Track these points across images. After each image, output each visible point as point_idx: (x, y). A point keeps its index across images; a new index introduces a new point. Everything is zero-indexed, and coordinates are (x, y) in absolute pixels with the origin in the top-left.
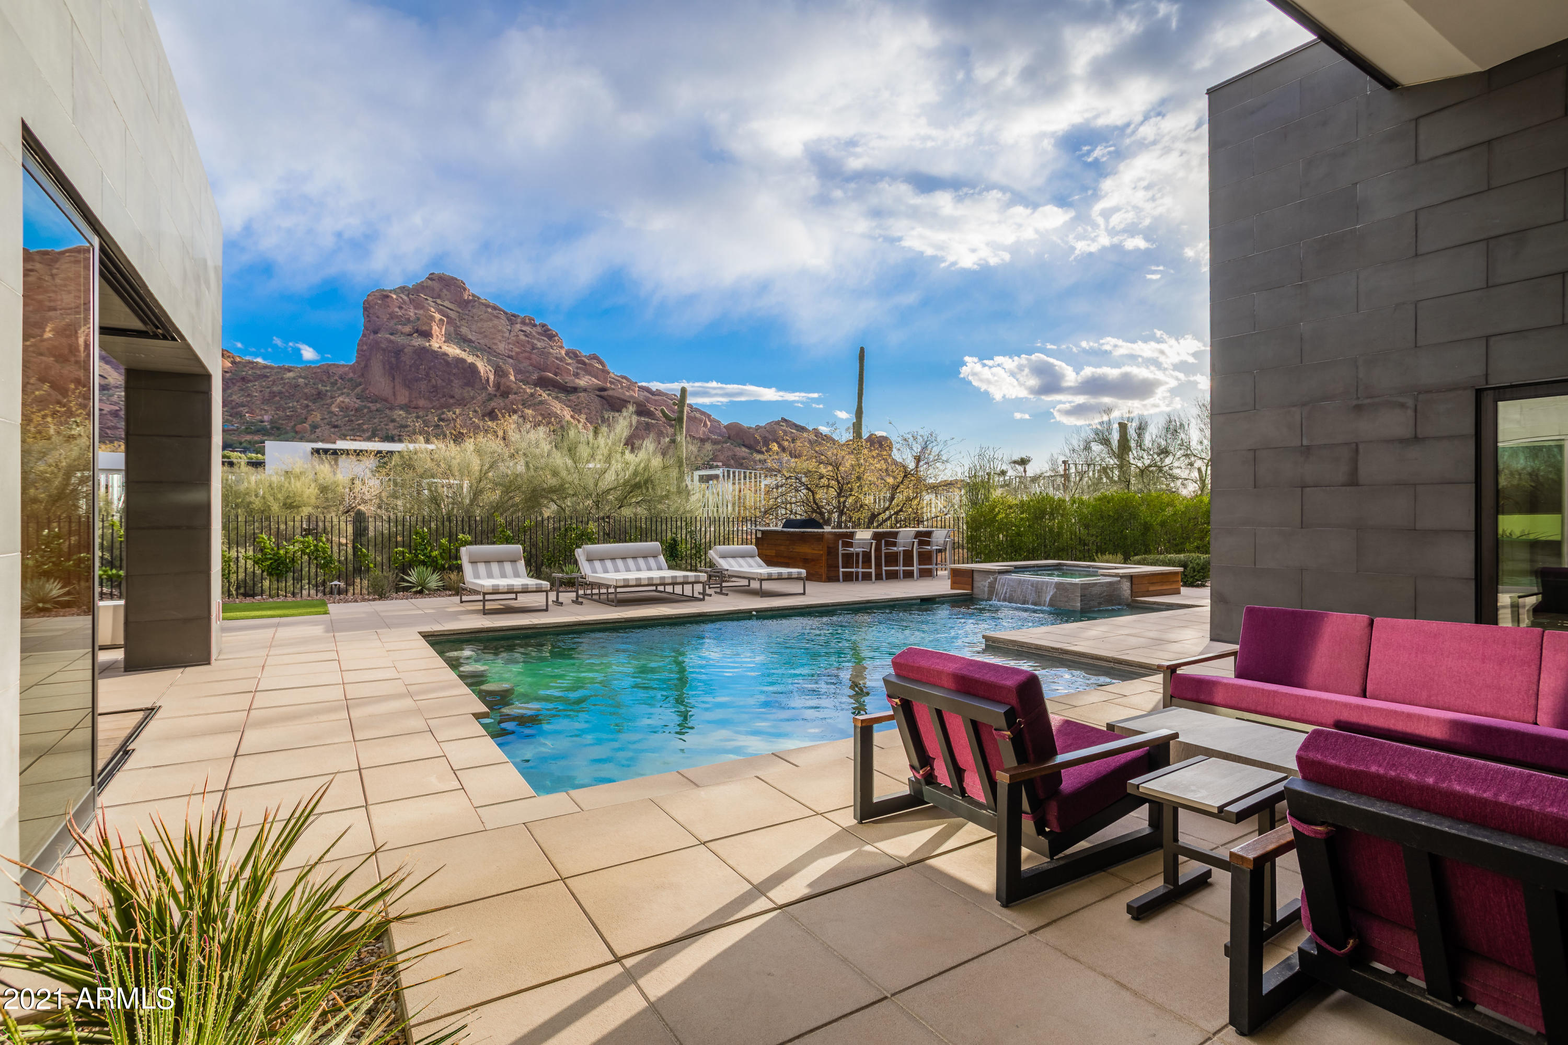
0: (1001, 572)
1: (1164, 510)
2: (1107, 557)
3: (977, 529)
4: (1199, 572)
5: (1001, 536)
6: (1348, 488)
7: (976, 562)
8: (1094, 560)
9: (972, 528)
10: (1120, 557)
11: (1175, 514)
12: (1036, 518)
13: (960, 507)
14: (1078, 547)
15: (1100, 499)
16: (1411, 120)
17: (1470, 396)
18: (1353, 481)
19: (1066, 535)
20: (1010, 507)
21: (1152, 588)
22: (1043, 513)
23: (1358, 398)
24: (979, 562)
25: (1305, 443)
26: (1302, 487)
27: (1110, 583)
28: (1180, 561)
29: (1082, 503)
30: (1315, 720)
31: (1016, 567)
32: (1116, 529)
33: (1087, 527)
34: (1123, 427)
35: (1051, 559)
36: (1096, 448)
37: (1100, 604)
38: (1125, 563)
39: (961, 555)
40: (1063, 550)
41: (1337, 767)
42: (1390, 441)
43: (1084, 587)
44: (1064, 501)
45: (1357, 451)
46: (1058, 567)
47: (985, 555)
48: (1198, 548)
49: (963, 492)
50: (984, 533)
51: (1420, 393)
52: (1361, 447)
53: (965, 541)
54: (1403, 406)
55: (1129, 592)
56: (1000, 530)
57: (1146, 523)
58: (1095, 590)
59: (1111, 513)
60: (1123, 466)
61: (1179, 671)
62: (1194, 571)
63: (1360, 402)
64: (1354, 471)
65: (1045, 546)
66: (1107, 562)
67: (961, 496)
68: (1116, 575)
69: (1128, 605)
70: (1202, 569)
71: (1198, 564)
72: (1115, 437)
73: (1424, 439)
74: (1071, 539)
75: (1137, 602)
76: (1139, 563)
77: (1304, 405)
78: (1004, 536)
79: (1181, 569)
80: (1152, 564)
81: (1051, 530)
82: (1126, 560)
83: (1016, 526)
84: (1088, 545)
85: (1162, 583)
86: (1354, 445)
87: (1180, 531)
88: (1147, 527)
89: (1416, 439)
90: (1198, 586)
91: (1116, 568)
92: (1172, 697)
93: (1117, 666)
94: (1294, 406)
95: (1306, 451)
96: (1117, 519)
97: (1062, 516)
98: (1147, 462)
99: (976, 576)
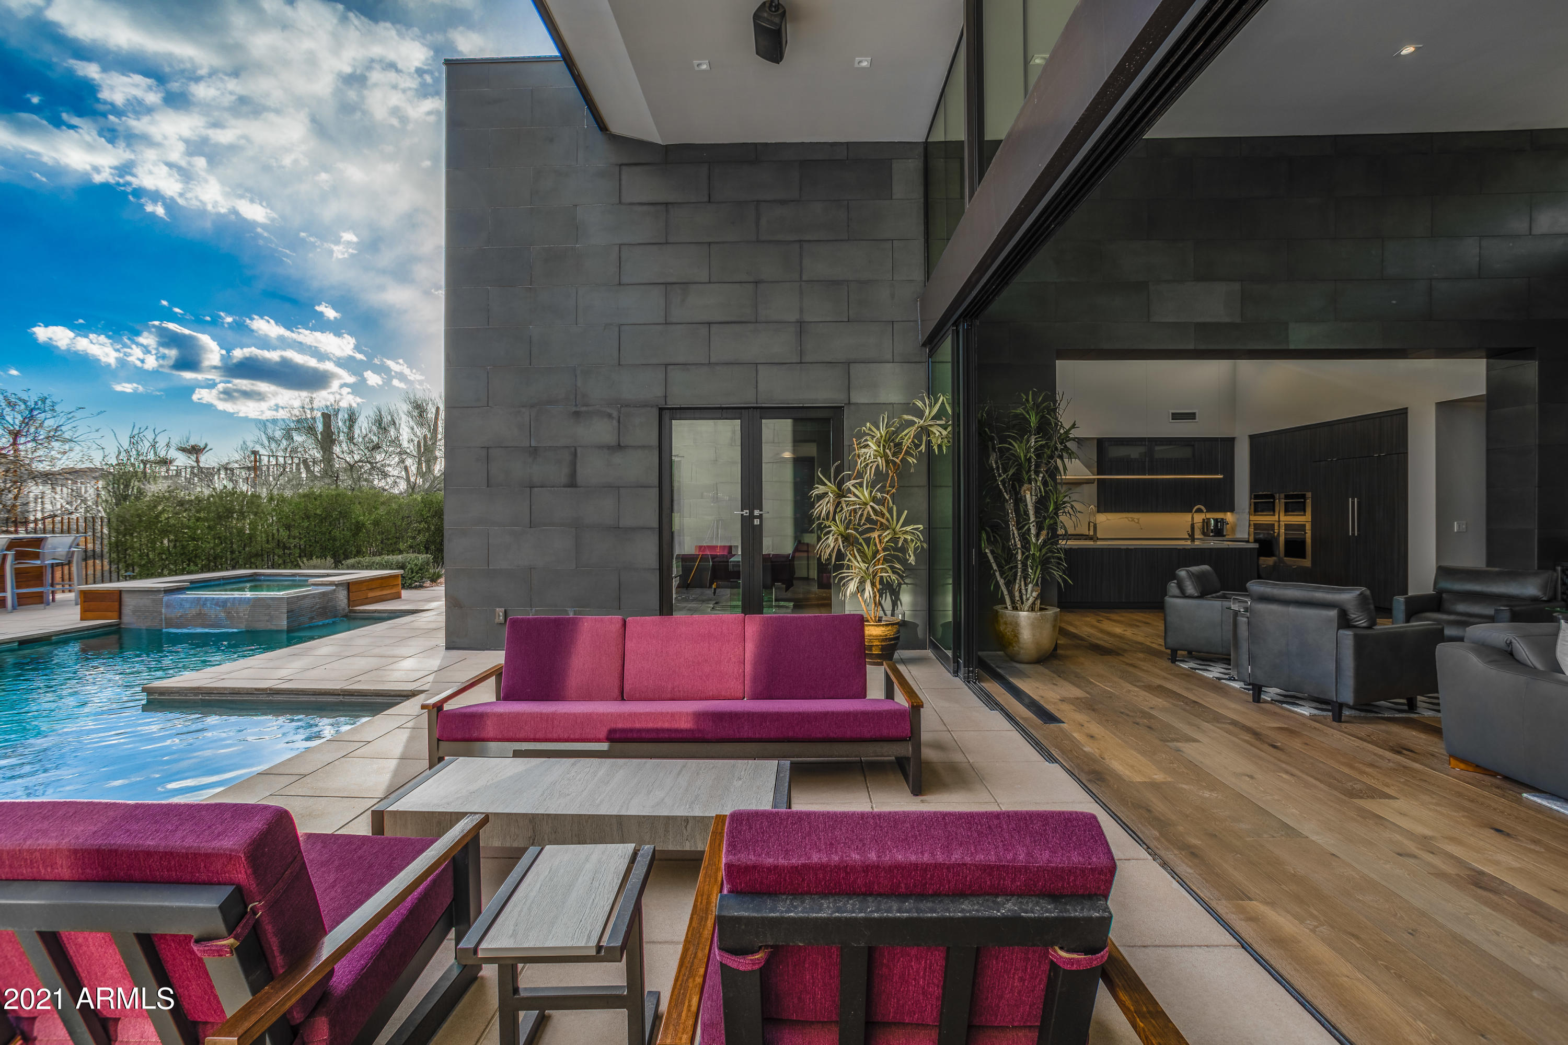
0: (168, 591)
1: (376, 509)
2: (315, 561)
3: (128, 532)
4: (417, 573)
5: (166, 542)
6: (569, 489)
7: (126, 578)
8: (300, 568)
9: (117, 531)
10: (330, 560)
11: (388, 513)
12: (220, 517)
13: (96, 504)
14: (277, 551)
15: (305, 496)
16: (617, 165)
17: (655, 412)
18: (572, 483)
19: (261, 538)
20: (181, 503)
21: (371, 594)
22: (229, 512)
23: (576, 405)
24: (133, 578)
25: (533, 445)
26: (530, 487)
27: (324, 594)
28: (398, 562)
29: (282, 499)
30: (593, 736)
31: (192, 582)
32: (324, 529)
33: (288, 527)
34: (327, 417)
35: (240, 568)
36: (298, 438)
37: (312, 618)
38: (336, 567)
39: (99, 567)
40: (257, 555)
41: (776, 867)
42: (601, 447)
43: (290, 601)
44: (259, 497)
45: (575, 454)
46: (252, 578)
47: (140, 566)
48: (411, 547)
49: (101, 484)
50: (139, 540)
51: (622, 406)
52: (579, 450)
53: (106, 550)
54: (610, 416)
55: (346, 601)
56: (164, 532)
57: (358, 522)
58: (307, 603)
59: (318, 512)
60: (328, 457)
61: (447, 707)
62: (412, 572)
63: (578, 410)
64: (573, 474)
65: (232, 552)
66: (315, 568)
67: (97, 489)
68: (331, 584)
69: (346, 616)
70: (421, 569)
71: (416, 565)
72: (320, 427)
73: (626, 447)
74: (268, 542)
75: (355, 612)
76: (353, 567)
77: (532, 406)
78: (169, 541)
79: (401, 572)
80: (369, 567)
81: (241, 531)
82: (337, 564)
83: (188, 527)
84: (289, 548)
85: (382, 587)
86: (573, 449)
87: (393, 530)
88: (358, 527)
89: (619, 447)
90: (416, 588)
91: (328, 575)
92: (439, 740)
93: (347, 699)
94: (523, 406)
95: (534, 452)
96: (325, 518)
97: (256, 514)
98: (357, 457)
99: (126, 599)
